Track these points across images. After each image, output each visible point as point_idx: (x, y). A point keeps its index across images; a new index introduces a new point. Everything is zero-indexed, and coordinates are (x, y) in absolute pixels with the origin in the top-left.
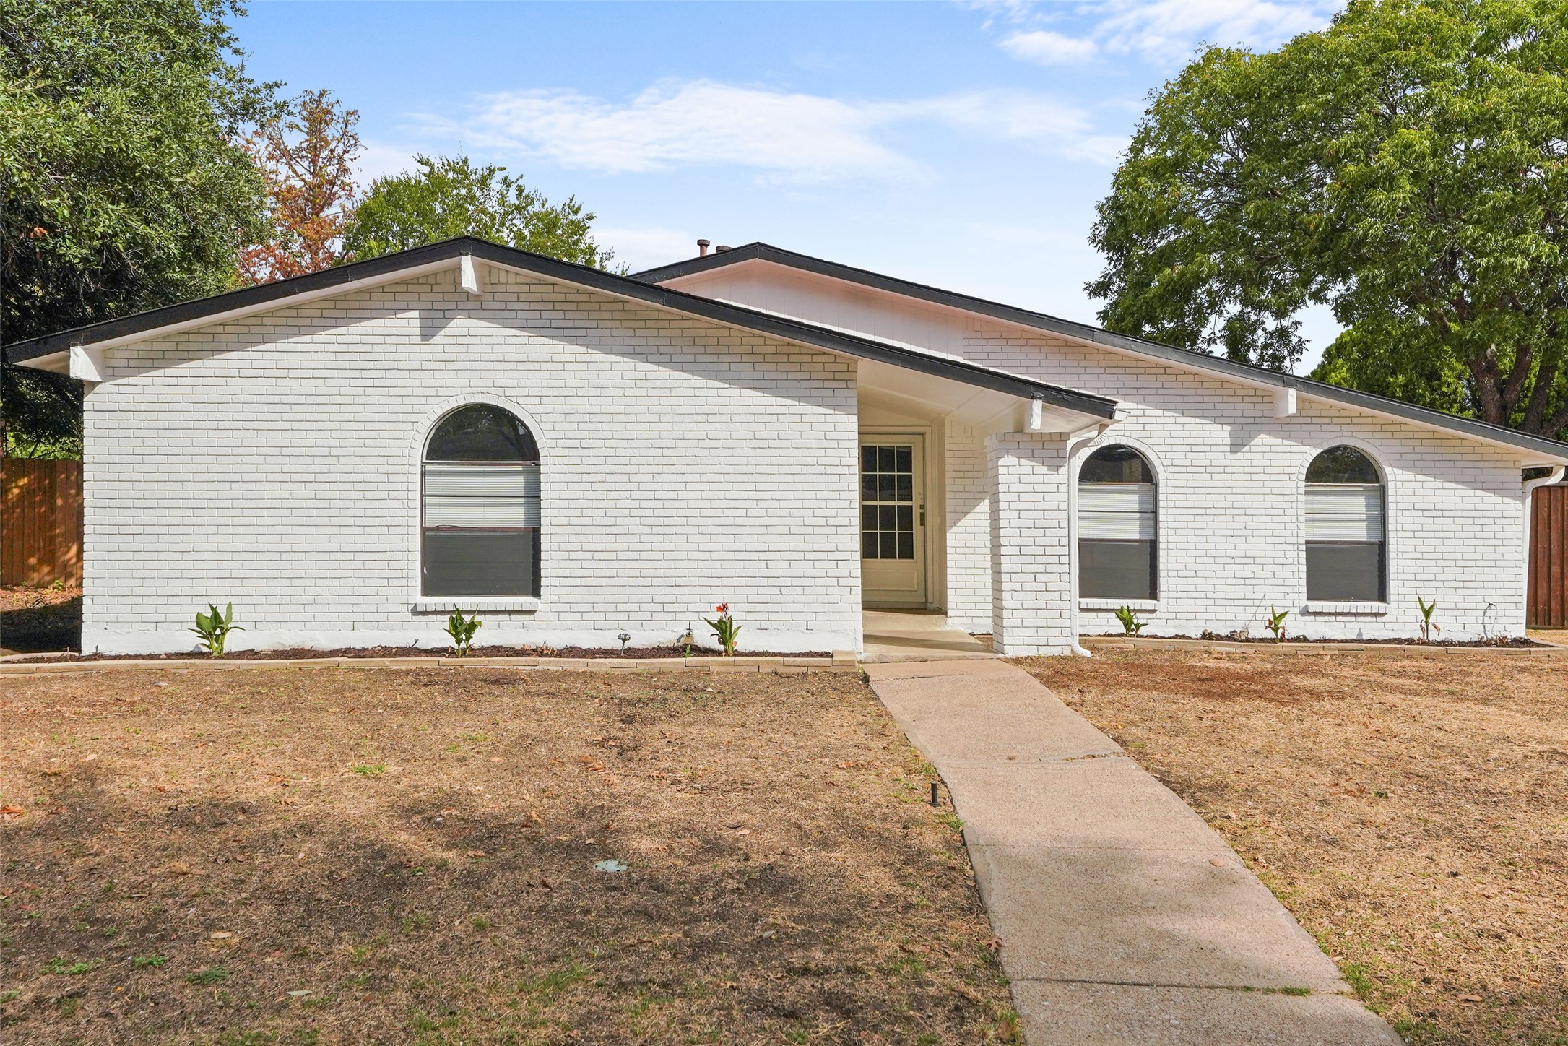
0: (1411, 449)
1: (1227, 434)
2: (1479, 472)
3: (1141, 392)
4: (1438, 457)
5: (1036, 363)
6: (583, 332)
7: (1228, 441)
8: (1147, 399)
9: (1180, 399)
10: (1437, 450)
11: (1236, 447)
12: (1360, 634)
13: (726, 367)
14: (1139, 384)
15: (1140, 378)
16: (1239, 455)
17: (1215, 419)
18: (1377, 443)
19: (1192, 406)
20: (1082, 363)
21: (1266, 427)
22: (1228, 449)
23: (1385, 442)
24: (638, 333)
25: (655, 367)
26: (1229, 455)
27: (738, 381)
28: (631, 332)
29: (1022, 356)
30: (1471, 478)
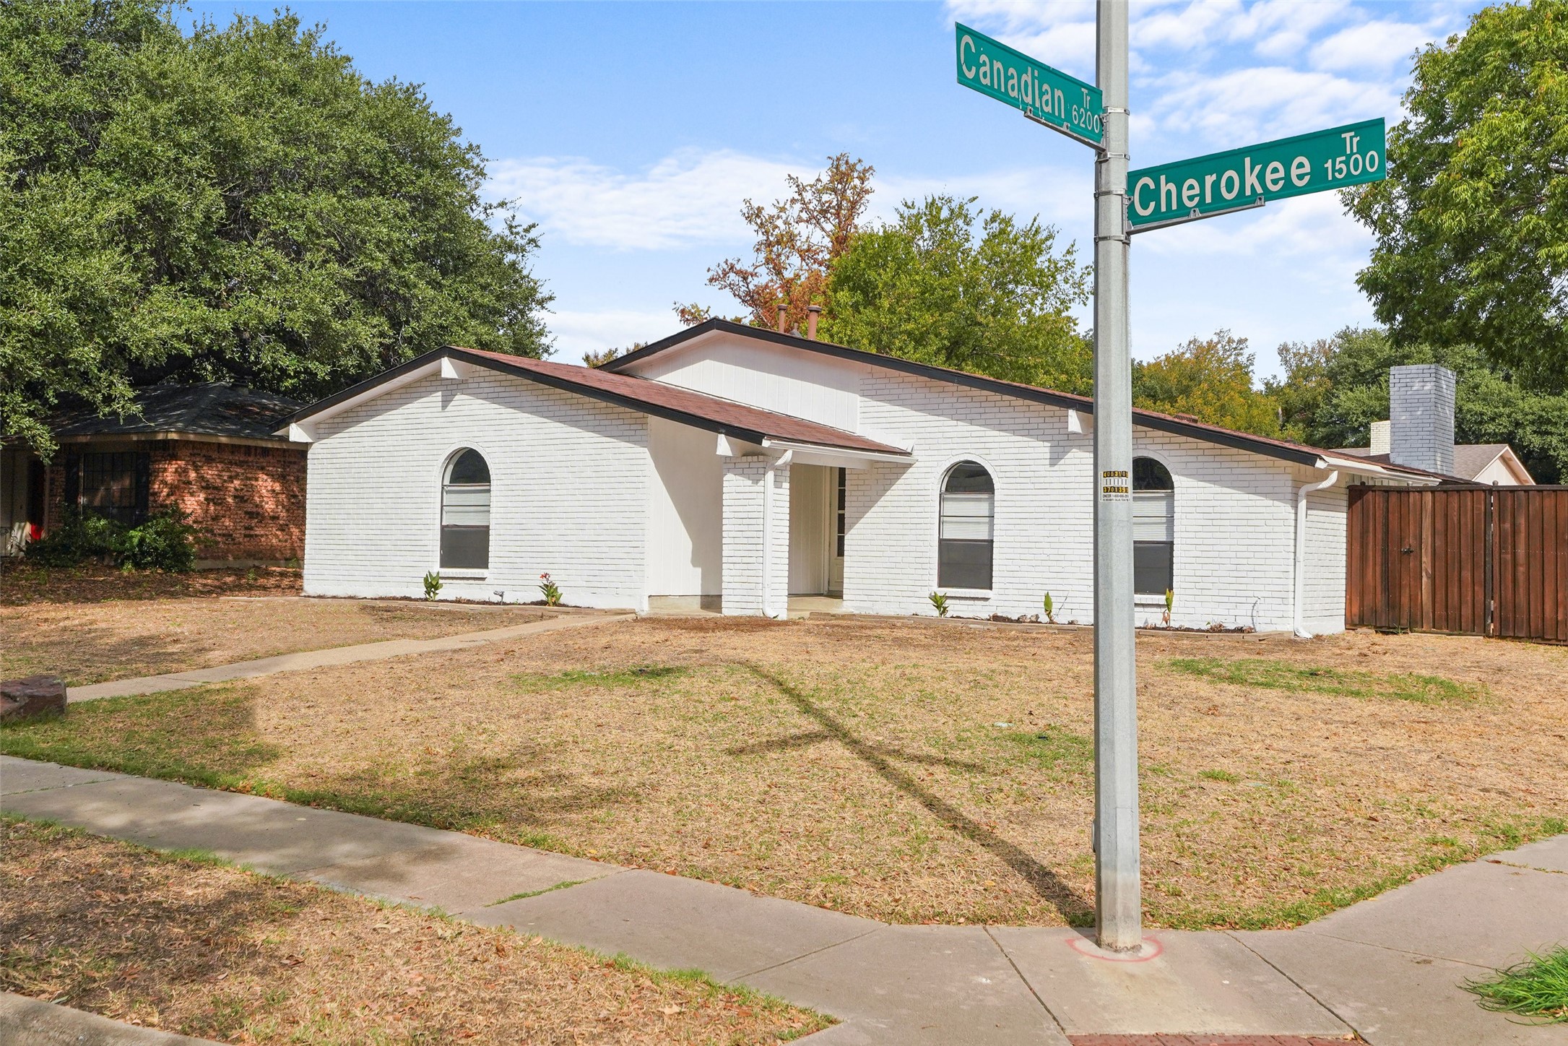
0: (1194, 459)
1: (1047, 450)
2: (1252, 477)
3: (983, 416)
4: (1218, 465)
5: (909, 396)
6: (513, 399)
7: (1048, 456)
8: (988, 422)
9: (1012, 421)
10: (1217, 459)
11: (1054, 460)
12: (1146, 622)
13: (580, 418)
14: (982, 410)
15: (983, 404)
16: (1056, 468)
17: (1038, 438)
18: (1165, 453)
19: (1021, 427)
20: (942, 395)
21: (1077, 443)
22: (1047, 462)
23: (1173, 453)
24: (540, 398)
25: (546, 420)
26: (1048, 468)
27: (586, 428)
28: (535, 398)
29: (900, 391)
30: (1246, 484)
